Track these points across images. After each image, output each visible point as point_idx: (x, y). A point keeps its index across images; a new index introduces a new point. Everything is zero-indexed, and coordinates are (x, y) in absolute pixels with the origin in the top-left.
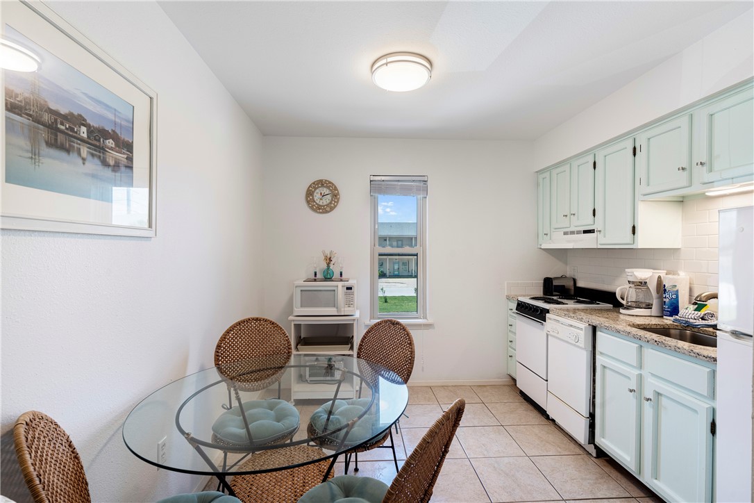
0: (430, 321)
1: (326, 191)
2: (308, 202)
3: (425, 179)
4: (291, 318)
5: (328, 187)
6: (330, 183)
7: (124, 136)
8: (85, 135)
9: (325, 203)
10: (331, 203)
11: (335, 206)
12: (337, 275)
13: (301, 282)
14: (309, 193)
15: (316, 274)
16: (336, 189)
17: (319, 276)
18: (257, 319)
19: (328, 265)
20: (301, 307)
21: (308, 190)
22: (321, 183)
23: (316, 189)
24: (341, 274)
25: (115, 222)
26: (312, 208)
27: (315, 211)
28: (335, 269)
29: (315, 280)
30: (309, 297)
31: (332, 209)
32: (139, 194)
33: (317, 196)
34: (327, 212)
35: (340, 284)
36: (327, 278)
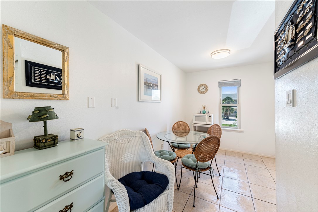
0: (242, 130)
1: (203, 87)
2: (198, 91)
3: (240, 80)
4: (192, 124)
5: (204, 86)
6: (205, 85)
7: (157, 84)
8: (151, 86)
9: (203, 91)
10: (205, 91)
11: (207, 92)
12: (207, 112)
13: (196, 114)
14: (199, 88)
15: (200, 112)
16: (207, 86)
17: (201, 113)
18: (181, 122)
19: (204, 110)
20: (195, 121)
21: (198, 87)
22: (202, 85)
23: (200, 87)
24: (208, 112)
25: (152, 100)
26: (199, 93)
27: (200, 93)
28: (206, 111)
29: (200, 114)
30: (197, 118)
31: (206, 92)
32: (158, 91)
33: (201, 89)
34: (204, 93)
35: (207, 115)
36: (204, 113)
